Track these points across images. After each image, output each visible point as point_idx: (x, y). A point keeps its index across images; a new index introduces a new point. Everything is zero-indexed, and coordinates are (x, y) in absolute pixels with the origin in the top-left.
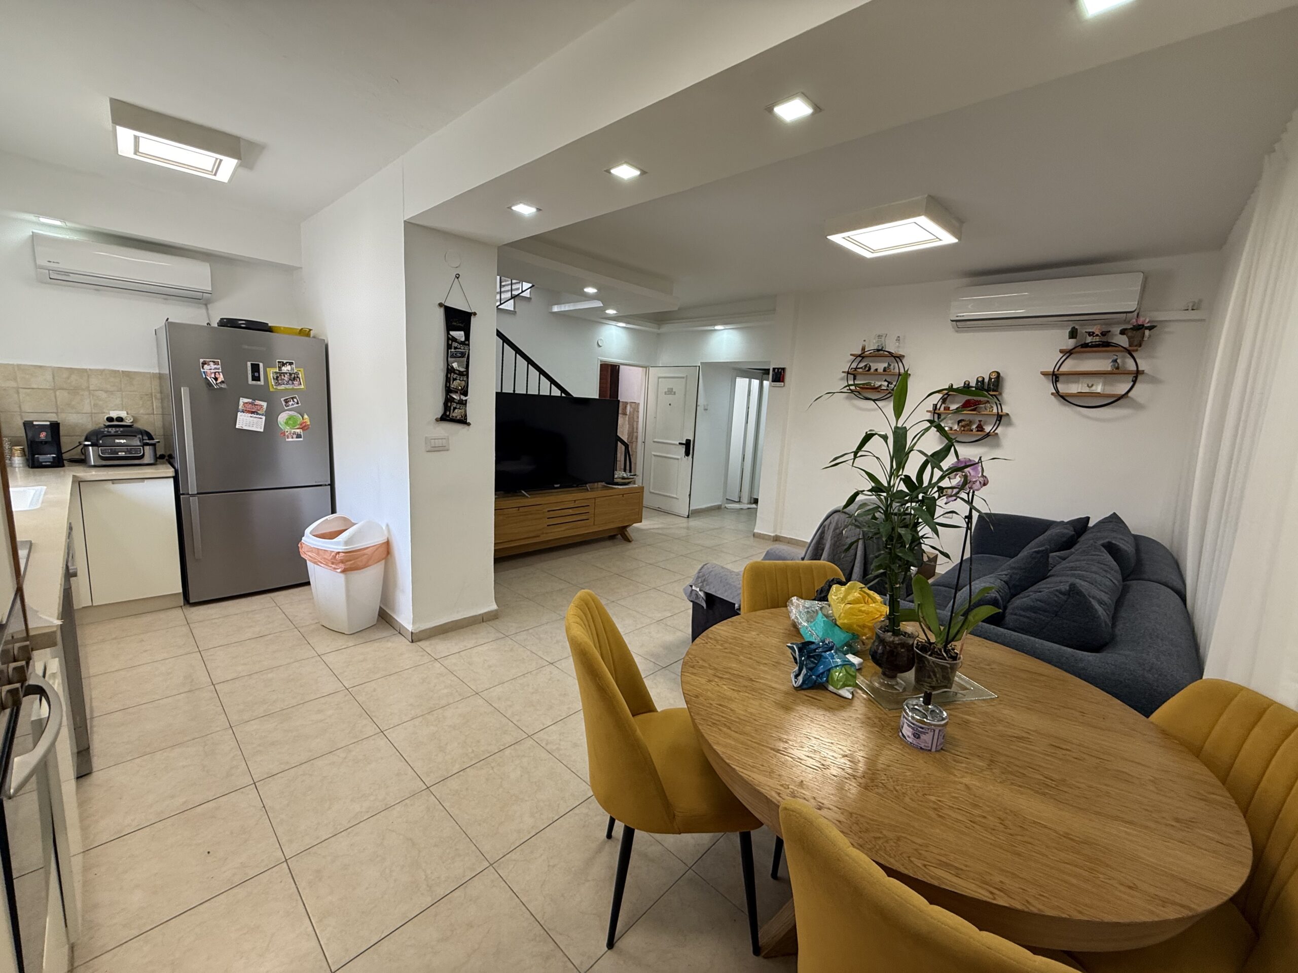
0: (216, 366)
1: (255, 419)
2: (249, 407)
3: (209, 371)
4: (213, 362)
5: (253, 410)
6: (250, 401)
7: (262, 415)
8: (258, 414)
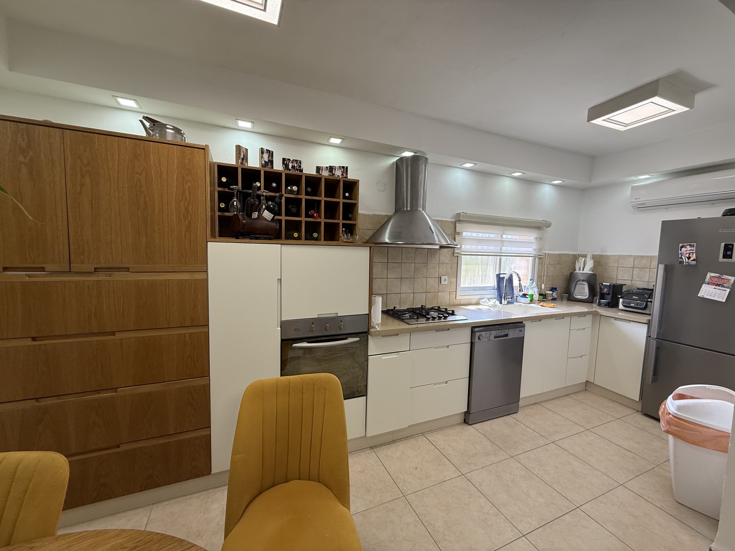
0: (691, 248)
1: (718, 291)
2: (715, 280)
3: (685, 252)
4: (689, 245)
5: (719, 283)
6: (718, 275)
7: (727, 288)
8: (723, 286)
